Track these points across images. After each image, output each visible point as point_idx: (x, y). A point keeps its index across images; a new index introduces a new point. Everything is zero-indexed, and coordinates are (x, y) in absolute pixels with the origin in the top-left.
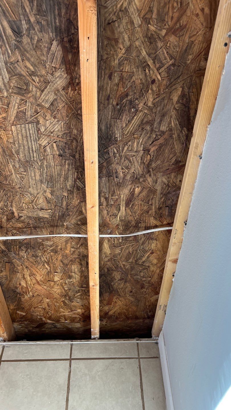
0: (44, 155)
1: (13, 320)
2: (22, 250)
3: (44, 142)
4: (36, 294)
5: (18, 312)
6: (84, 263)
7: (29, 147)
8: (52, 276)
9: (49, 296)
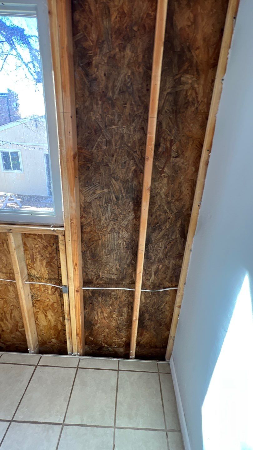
0: (119, 247)
1: (86, 343)
2: (100, 297)
3: (120, 241)
4: (102, 325)
5: (90, 337)
6: (130, 307)
7: (113, 244)
8: (112, 314)
9: (109, 327)
